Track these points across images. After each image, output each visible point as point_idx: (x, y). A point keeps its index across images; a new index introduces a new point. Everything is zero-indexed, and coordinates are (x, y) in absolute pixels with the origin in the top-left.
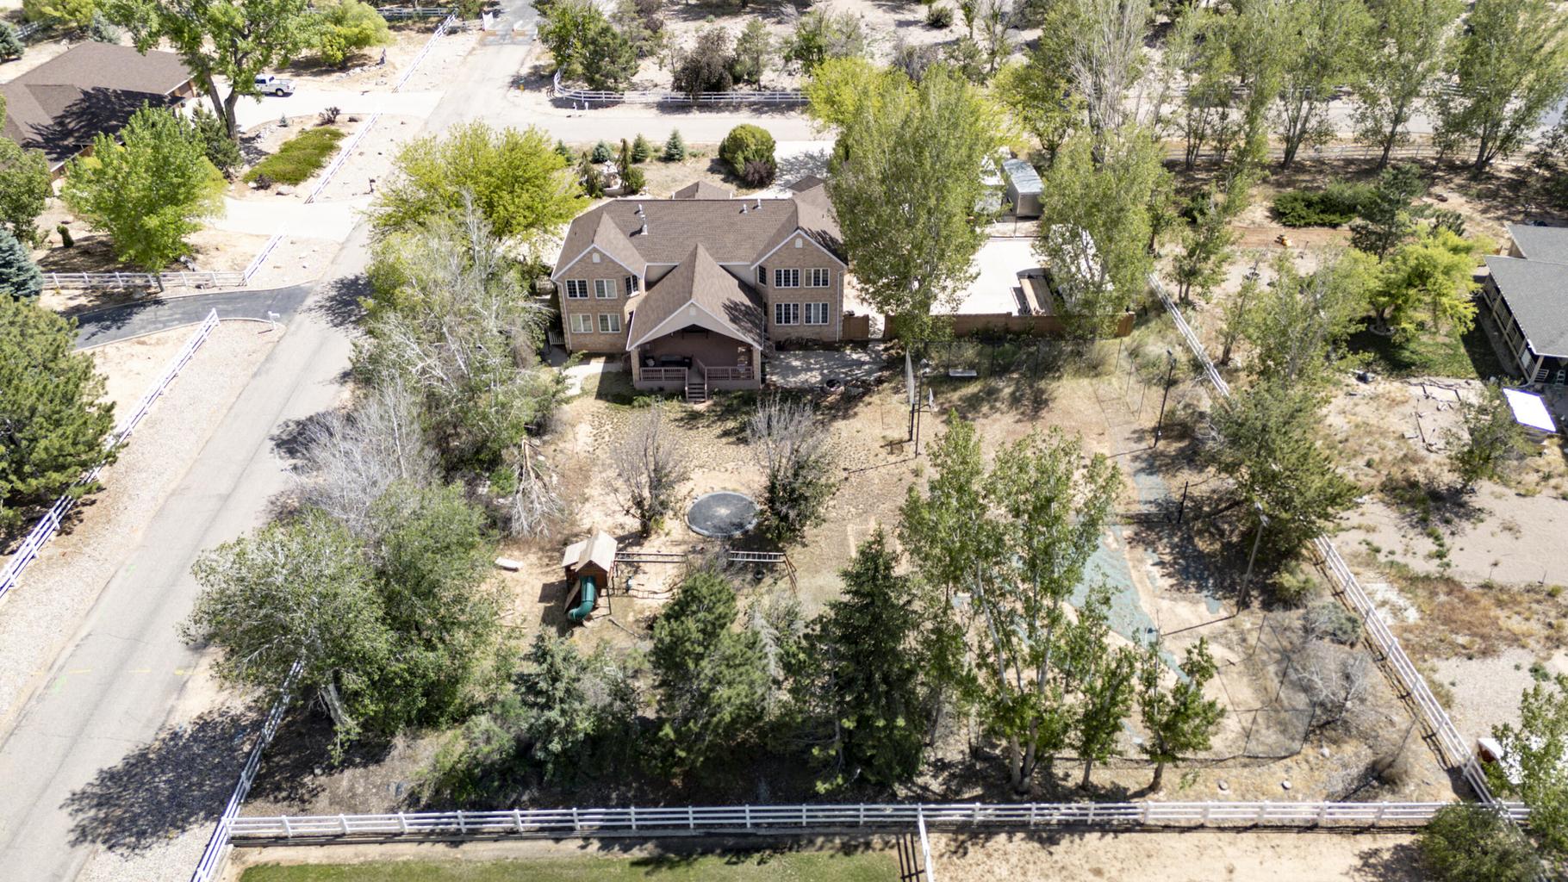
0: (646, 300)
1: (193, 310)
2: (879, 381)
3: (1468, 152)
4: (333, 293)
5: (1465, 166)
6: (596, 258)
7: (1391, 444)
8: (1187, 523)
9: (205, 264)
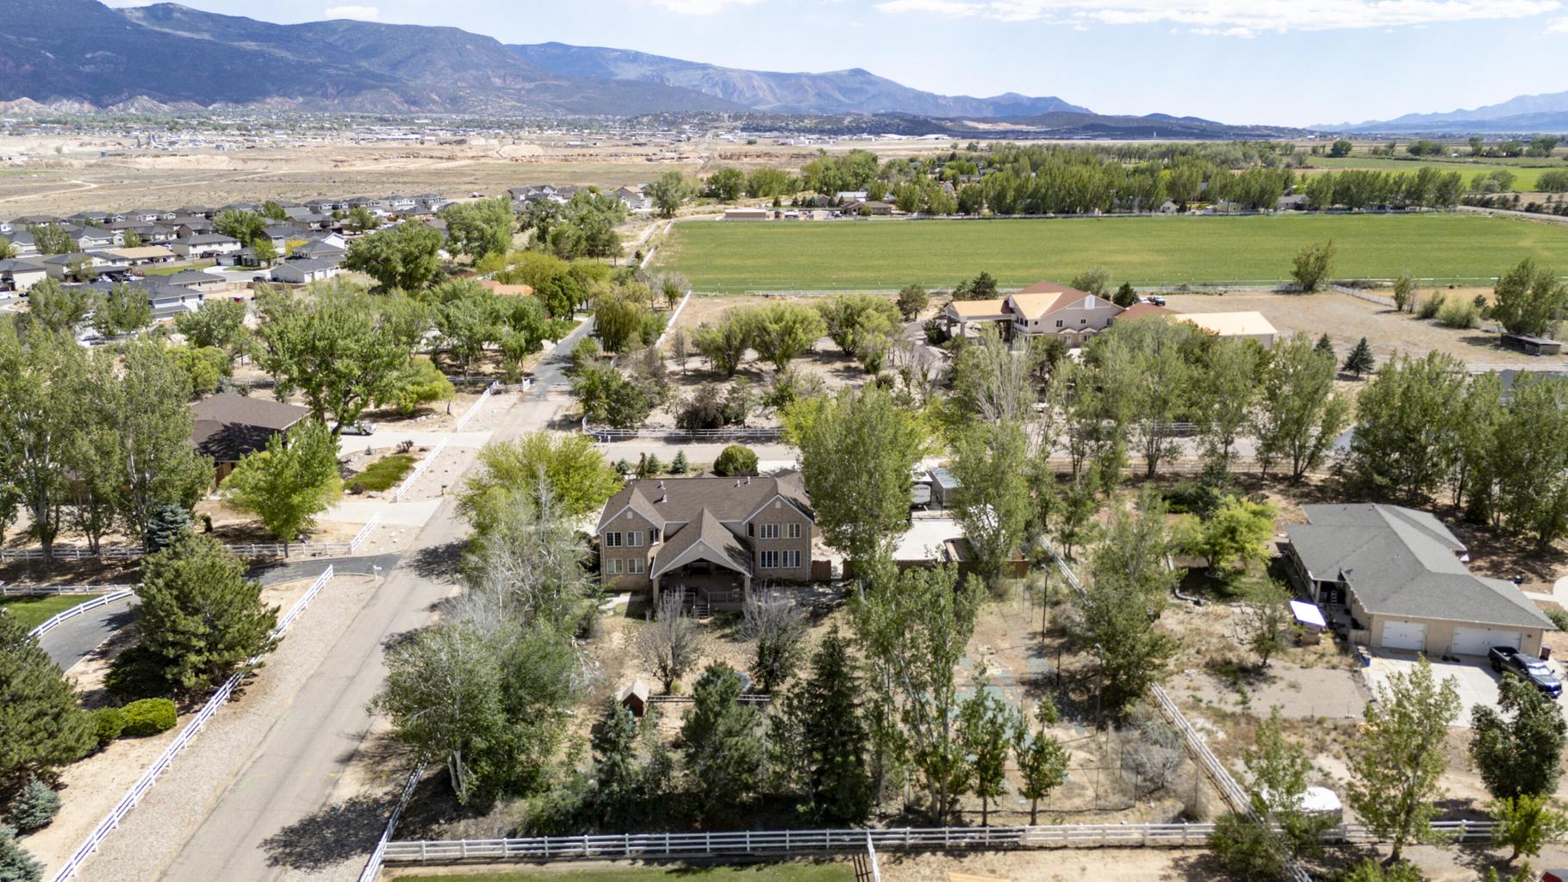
0: (664, 548)
1: (313, 568)
2: (839, 605)
3: (1285, 466)
4: (419, 557)
5: (1285, 478)
6: (630, 516)
7: (1214, 640)
8: (1064, 685)
9: (317, 541)
